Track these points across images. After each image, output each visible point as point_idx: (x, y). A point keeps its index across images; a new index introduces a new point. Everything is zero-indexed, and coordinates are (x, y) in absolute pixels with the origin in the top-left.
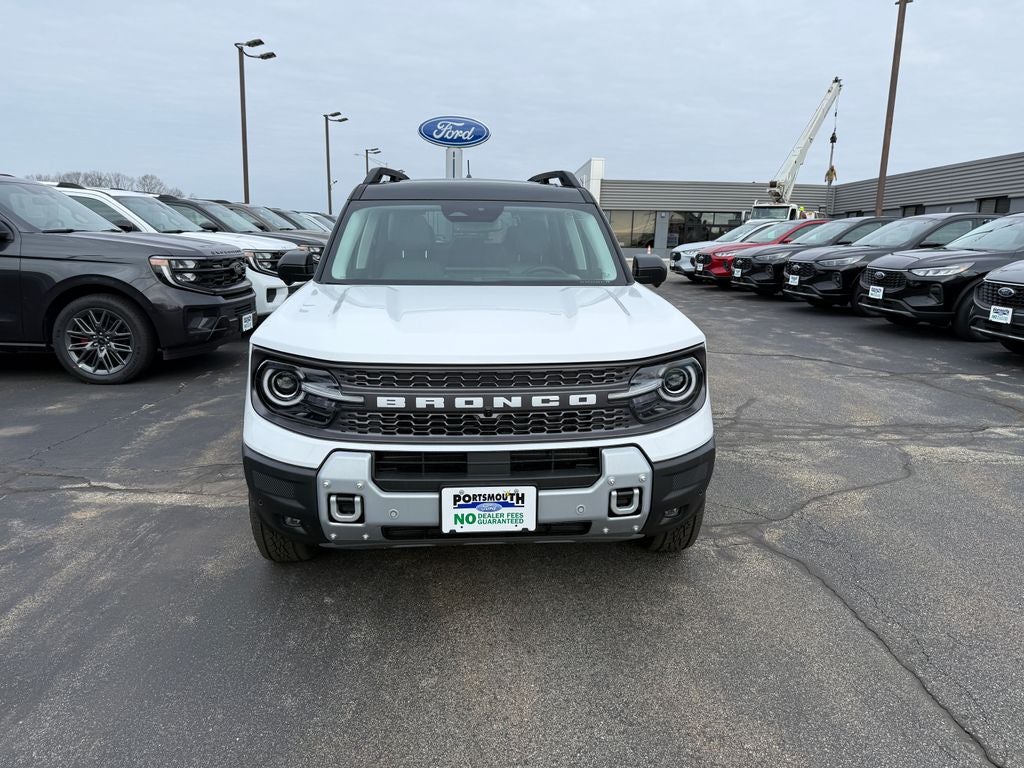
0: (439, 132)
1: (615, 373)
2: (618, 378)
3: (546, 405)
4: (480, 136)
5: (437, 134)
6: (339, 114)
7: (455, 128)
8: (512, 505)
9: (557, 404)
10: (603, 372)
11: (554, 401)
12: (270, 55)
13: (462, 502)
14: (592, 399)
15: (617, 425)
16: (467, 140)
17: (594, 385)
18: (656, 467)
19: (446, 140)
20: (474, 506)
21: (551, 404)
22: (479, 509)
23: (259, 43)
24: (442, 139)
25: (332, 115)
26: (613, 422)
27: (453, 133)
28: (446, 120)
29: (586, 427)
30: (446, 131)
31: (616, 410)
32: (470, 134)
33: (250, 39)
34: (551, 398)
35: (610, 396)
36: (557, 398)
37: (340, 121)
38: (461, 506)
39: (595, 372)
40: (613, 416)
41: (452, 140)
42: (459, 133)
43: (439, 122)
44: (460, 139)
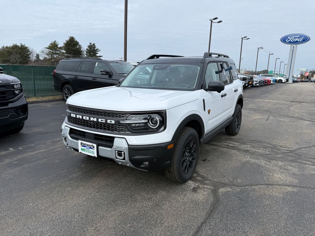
0: (289, 39)
1: (121, 115)
2: (122, 117)
3: (102, 122)
4: (306, 39)
5: (288, 40)
6: (246, 37)
7: (295, 38)
8: (92, 149)
9: (104, 122)
10: (117, 114)
11: (104, 121)
12: (221, 22)
13: (82, 145)
14: (113, 122)
15: (122, 131)
16: (300, 42)
17: (115, 118)
18: (130, 147)
19: (291, 42)
20: (85, 146)
21: (103, 122)
22: (86, 148)
23: (216, 18)
24: (290, 42)
25: (244, 38)
26: (120, 130)
27: (294, 40)
28: (291, 36)
29: (112, 130)
30: (291, 39)
31: (121, 126)
32: (301, 39)
33: (214, 18)
34: (103, 120)
35: (121, 122)
36: (104, 120)
37: (247, 39)
38: (82, 146)
39: (115, 114)
40: (120, 128)
41: (294, 42)
42: (296, 39)
43: (288, 36)
44: (297, 41)
